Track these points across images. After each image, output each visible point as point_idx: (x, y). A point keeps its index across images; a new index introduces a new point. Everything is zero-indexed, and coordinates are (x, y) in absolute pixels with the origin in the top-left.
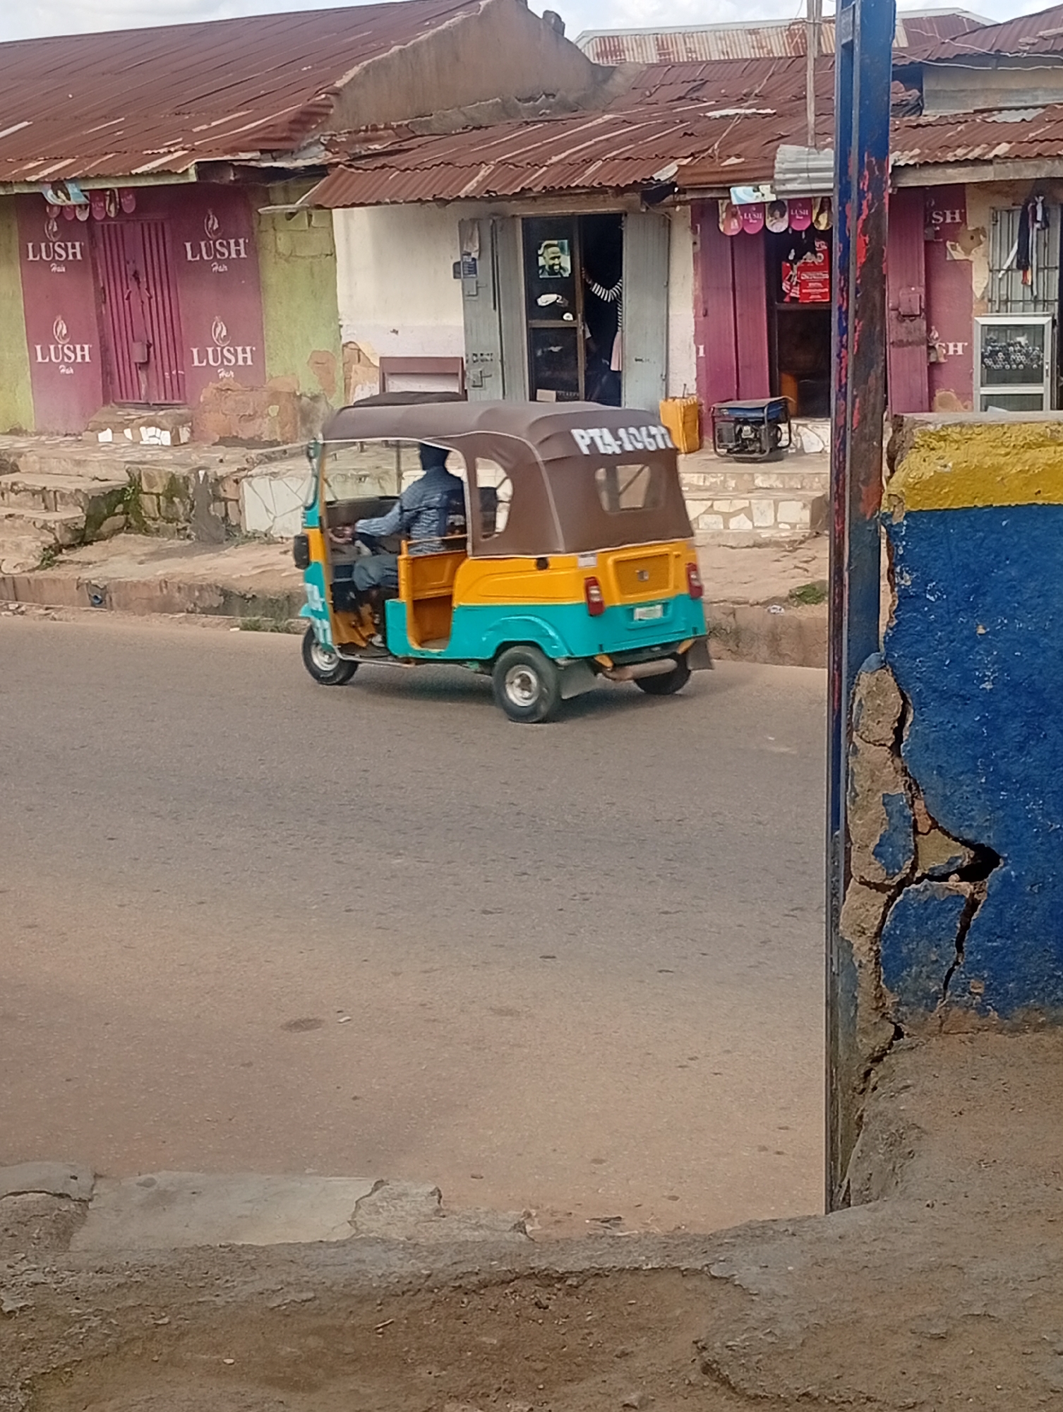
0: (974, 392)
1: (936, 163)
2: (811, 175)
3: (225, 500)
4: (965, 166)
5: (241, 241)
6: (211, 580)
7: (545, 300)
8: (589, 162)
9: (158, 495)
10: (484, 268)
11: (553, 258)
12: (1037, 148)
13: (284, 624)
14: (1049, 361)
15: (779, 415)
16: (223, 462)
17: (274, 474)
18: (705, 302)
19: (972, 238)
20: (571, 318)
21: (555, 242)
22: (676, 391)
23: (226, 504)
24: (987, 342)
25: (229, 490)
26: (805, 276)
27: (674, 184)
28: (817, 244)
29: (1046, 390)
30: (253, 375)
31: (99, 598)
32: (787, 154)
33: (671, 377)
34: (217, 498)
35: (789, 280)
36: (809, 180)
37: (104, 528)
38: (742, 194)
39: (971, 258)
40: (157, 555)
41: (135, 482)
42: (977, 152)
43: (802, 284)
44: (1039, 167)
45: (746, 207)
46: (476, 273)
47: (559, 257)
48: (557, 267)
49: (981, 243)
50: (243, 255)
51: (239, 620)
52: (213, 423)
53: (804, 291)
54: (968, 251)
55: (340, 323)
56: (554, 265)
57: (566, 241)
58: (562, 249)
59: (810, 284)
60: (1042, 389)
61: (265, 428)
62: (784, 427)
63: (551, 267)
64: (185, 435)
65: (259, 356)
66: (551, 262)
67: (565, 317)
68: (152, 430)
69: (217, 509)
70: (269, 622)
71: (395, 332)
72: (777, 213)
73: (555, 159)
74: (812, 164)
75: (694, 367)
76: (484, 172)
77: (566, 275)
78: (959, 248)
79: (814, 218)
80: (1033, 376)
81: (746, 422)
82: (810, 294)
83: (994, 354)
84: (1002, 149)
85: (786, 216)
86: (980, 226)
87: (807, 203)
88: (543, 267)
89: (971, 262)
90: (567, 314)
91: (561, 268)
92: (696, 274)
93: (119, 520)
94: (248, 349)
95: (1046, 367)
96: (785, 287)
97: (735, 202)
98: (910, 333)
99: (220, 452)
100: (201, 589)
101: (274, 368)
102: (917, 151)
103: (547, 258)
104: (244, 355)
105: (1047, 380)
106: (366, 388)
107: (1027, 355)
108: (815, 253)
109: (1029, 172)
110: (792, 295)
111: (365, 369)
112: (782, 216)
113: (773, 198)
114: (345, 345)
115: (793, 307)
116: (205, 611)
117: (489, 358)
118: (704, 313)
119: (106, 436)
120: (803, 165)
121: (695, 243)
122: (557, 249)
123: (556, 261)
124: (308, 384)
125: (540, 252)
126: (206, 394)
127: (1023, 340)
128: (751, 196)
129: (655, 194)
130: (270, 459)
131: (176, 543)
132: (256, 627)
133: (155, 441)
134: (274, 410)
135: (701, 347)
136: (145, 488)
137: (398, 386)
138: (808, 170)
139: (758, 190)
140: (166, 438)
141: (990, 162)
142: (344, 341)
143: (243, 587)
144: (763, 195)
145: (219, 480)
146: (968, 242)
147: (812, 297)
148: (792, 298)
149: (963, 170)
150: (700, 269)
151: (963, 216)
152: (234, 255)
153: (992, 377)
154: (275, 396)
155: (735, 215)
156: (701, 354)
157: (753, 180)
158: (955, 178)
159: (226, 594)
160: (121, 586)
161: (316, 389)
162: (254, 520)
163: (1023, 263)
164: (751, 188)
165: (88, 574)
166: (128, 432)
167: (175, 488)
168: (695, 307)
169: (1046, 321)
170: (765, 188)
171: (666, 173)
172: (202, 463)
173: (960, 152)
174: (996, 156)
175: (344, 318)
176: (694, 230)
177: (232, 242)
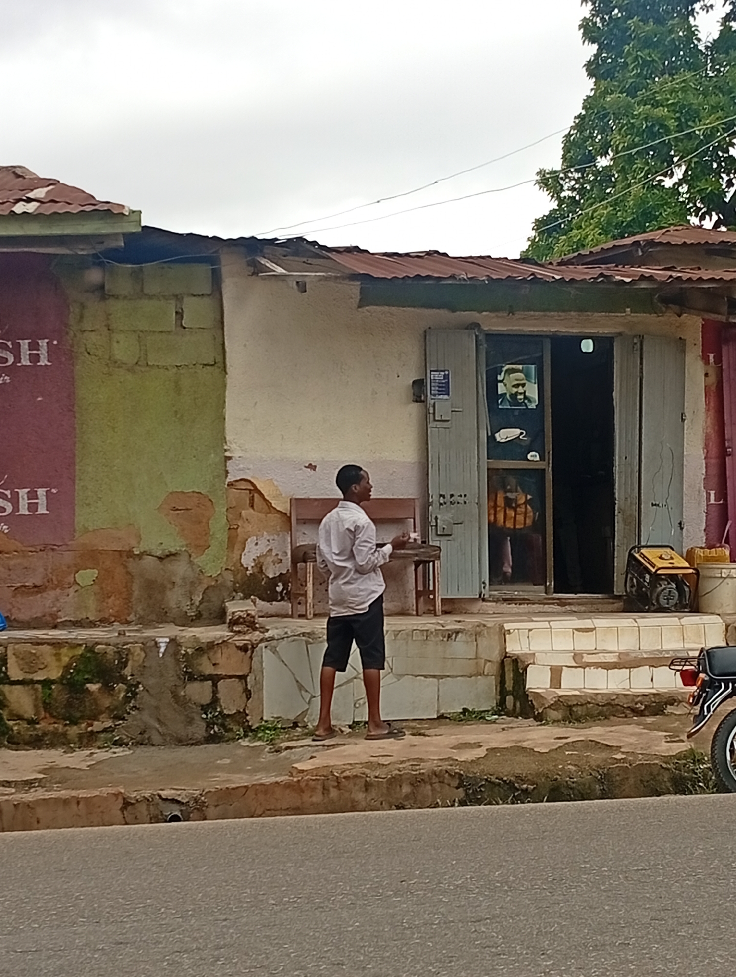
3: (216, 678)
5: (43, 343)
7: (505, 435)
9: (47, 683)
10: (460, 388)
11: (517, 386)
20: (538, 458)
21: (520, 367)
23: (215, 685)
25: (223, 663)
46: (448, 394)
47: (523, 385)
48: (520, 397)
50: (44, 362)
55: (227, 454)
56: (517, 394)
57: (533, 367)
58: (528, 376)
63: (514, 396)
65: (63, 501)
66: (515, 390)
67: (529, 457)
69: (193, 694)
71: (312, 467)
75: (704, 515)
77: (533, 406)
88: (504, 395)
90: (533, 453)
91: (526, 398)
92: (708, 410)
94: (41, 492)
101: (92, 518)
103: (509, 386)
106: (263, 543)
111: (262, 516)
114: (230, 485)
117: (461, 500)
121: (706, 375)
122: (521, 375)
123: (521, 390)
124: (157, 538)
125: (500, 378)
134: (87, 576)
135: (712, 493)
142: (230, 478)
145: (206, 649)
150: (712, 404)
152: (25, 361)
154: (91, 557)
156: (712, 501)
161: (172, 544)
162: (276, 704)
168: (706, 446)
175: (234, 448)
176: (706, 361)
177: (25, 344)
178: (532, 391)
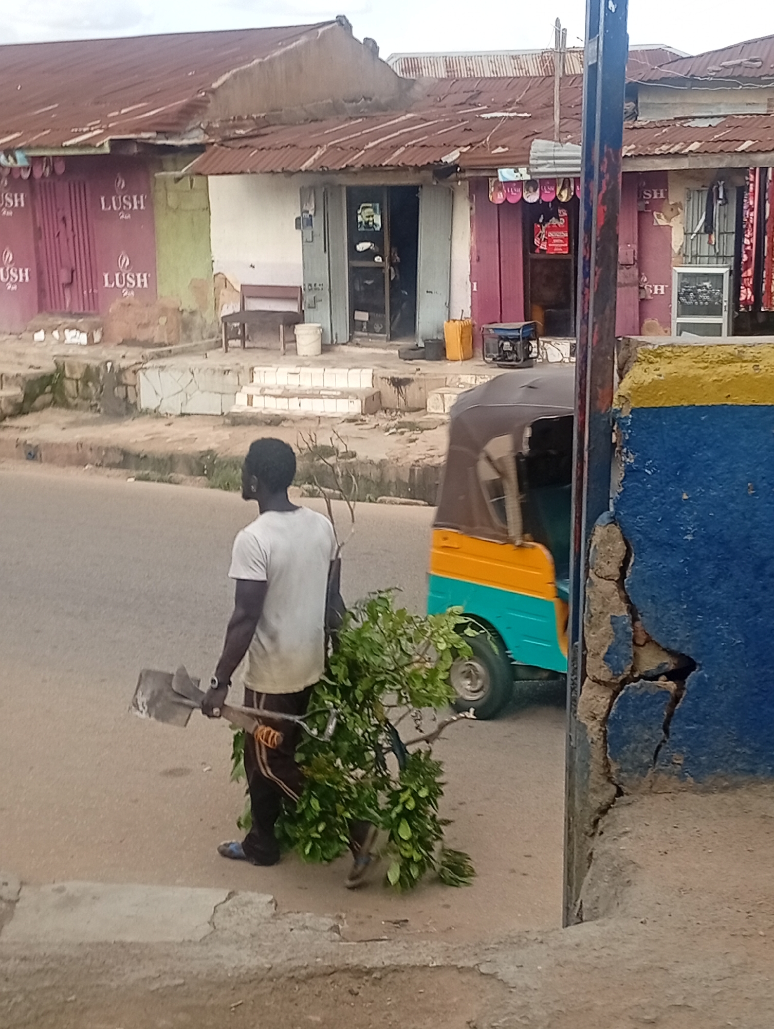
0: (672, 321)
1: (647, 155)
2: (557, 161)
3: (126, 386)
4: (668, 158)
5: (142, 197)
6: (114, 443)
7: (362, 246)
8: (397, 147)
9: (77, 380)
10: (318, 223)
11: (369, 217)
12: (720, 146)
13: (167, 477)
14: (727, 300)
15: (530, 334)
16: (125, 357)
17: (162, 368)
18: (478, 251)
19: (672, 210)
20: (381, 260)
21: (371, 205)
22: (456, 315)
23: (126, 389)
24: (682, 285)
25: (129, 378)
26: (551, 234)
27: (457, 166)
28: (560, 211)
29: (724, 320)
30: (149, 294)
31: (32, 454)
32: (539, 146)
33: (453, 304)
34: (119, 383)
35: (539, 237)
36: (555, 165)
37: (38, 402)
38: (506, 174)
39: (671, 224)
40: (75, 424)
41: (60, 370)
42: (676, 148)
43: (548, 240)
44: (721, 160)
45: (508, 183)
46: (312, 225)
47: (372, 216)
48: (371, 223)
49: (678, 214)
50: (142, 207)
51: (135, 473)
52: (119, 328)
53: (550, 245)
54: (669, 220)
55: (213, 259)
56: (369, 221)
57: (378, 205)
58: (375, 210)
59: (555, 241)
60: (723, 320)
61: (156, 333)
62: (534, 343)
63: (367, 223)
64: (97, 337)
65: (152, 281)
66: (367, 219)
67: (376, 259)
68: (74, 332)
69: (119, 392)
70: (155, 475)
71: (252, 266)
72: (531, 189)
73: (371, 145)
74: (557, 154)
75: (470, 298)
76: (319, 152)
77: (378, 229)
78: (663, 217)
79: (557, 193)
80: (715, 310)
81: (506, 339)
82: (554, 247)
83: (686, 294)
84: (695, 146)
85: (538, 191)
86: (678, 201)
87: (553, 182)
88: (361, 223)
89: (671, 227)
90: (378, 257)
91: (374, 223)
92: (472, 231)
93: (48, 398)
94: (145, 275)
95: (725, 304)
96: (536, 242)
97: (501, 179)
98: (626, 277)
99: (122, 351)
100: (107, 450)
101: (163, 290)
102: (633, 146)
103: (364, 217)
104: (142, 280)
105: (725, 314)
106: (230, 307)
107: (711, 295)
108: (558, 218)
109: (714, 163)
110: (541, 247)
111: (230, 293)
112: (535, 190)
113: (528, 177)
114: (216, 275)
115: (542, 256)
116: (111, 466)
117: (320, 288)
118: (477, 259)
119: (40, 336)
120: (551, 154)
121: (471, 209)
122: (371, 210)
123: (371, 219)
124: (188, 302)
125: (359, 212)
126: (113, 307)
127: (708, 284)
128: (513, 175)
129: (444, 172)
130: (159, 356)
131: (89, 415)
132: (146, 479)
133: (75, 341)
134: (163, 320)
135: (475, 284)
136: (67, 374)
137: (254, 305)
138: (554, 158)
139: (518, 171)
140: (83, 339)
141: (686, 155)
142: (215, 272)
143: (138, 449)
144: (521, 175)
145: (122, 371)
146: (669, 213)
147: (555, 250)
148: (540, 250)
149: (666, 161)
150: (474, 227)
151: (666, 194)
152: (136, 207)
153: (685, 310)
154: (164, 311)
155: (501, 189)
156: (475, 289)
157: (515, 165)
158: (660, 167)
159: (125, 454)
160: (49, 446)
161: (194, 306)
162: (147, 401)
163: (709, 228)
164: (512, 170)
165: (24, 436)
166: (56, 333)
167: (89, 375)
168: (471, 254)
169: (724, 271)
170: (523, 170)
171: (451, 157)
172: (109, 358)
173: (664, 147)
174: (691, 151)
175: (215, 255)
176: (471, 199)
177: (135, 198)
178: (378, 220)
